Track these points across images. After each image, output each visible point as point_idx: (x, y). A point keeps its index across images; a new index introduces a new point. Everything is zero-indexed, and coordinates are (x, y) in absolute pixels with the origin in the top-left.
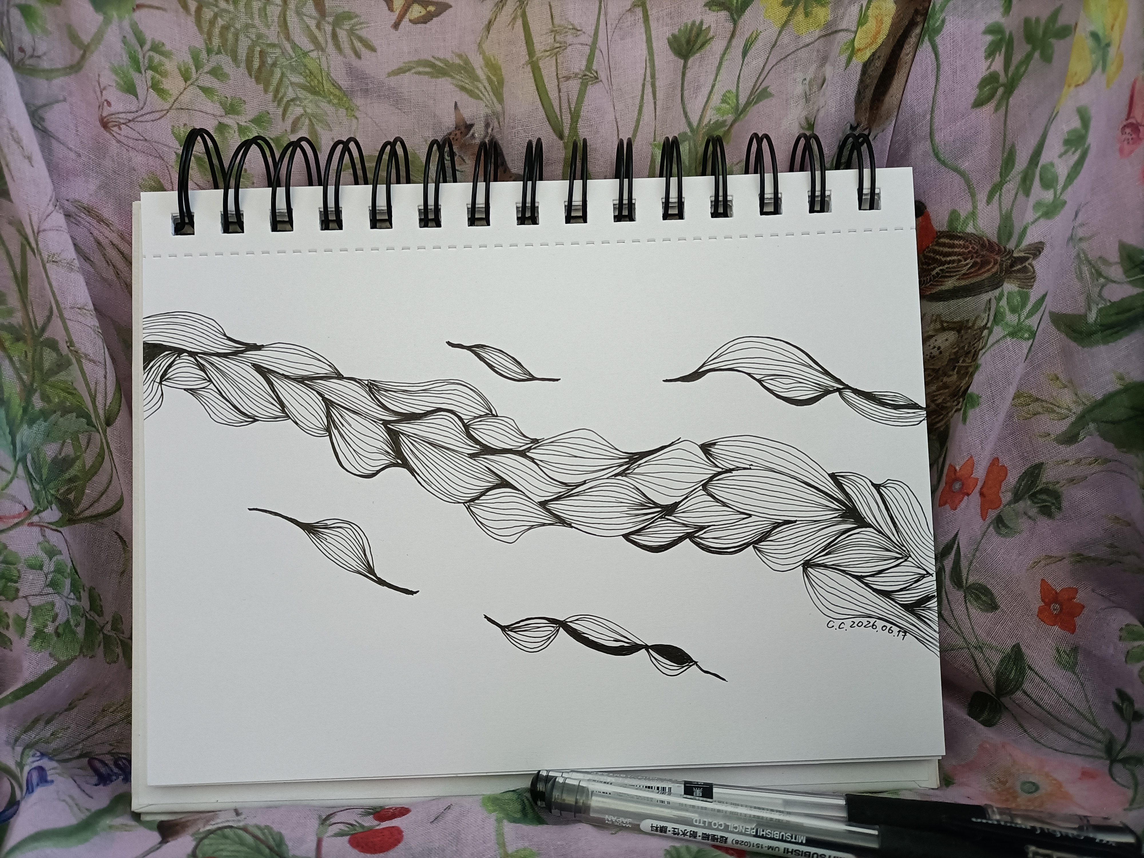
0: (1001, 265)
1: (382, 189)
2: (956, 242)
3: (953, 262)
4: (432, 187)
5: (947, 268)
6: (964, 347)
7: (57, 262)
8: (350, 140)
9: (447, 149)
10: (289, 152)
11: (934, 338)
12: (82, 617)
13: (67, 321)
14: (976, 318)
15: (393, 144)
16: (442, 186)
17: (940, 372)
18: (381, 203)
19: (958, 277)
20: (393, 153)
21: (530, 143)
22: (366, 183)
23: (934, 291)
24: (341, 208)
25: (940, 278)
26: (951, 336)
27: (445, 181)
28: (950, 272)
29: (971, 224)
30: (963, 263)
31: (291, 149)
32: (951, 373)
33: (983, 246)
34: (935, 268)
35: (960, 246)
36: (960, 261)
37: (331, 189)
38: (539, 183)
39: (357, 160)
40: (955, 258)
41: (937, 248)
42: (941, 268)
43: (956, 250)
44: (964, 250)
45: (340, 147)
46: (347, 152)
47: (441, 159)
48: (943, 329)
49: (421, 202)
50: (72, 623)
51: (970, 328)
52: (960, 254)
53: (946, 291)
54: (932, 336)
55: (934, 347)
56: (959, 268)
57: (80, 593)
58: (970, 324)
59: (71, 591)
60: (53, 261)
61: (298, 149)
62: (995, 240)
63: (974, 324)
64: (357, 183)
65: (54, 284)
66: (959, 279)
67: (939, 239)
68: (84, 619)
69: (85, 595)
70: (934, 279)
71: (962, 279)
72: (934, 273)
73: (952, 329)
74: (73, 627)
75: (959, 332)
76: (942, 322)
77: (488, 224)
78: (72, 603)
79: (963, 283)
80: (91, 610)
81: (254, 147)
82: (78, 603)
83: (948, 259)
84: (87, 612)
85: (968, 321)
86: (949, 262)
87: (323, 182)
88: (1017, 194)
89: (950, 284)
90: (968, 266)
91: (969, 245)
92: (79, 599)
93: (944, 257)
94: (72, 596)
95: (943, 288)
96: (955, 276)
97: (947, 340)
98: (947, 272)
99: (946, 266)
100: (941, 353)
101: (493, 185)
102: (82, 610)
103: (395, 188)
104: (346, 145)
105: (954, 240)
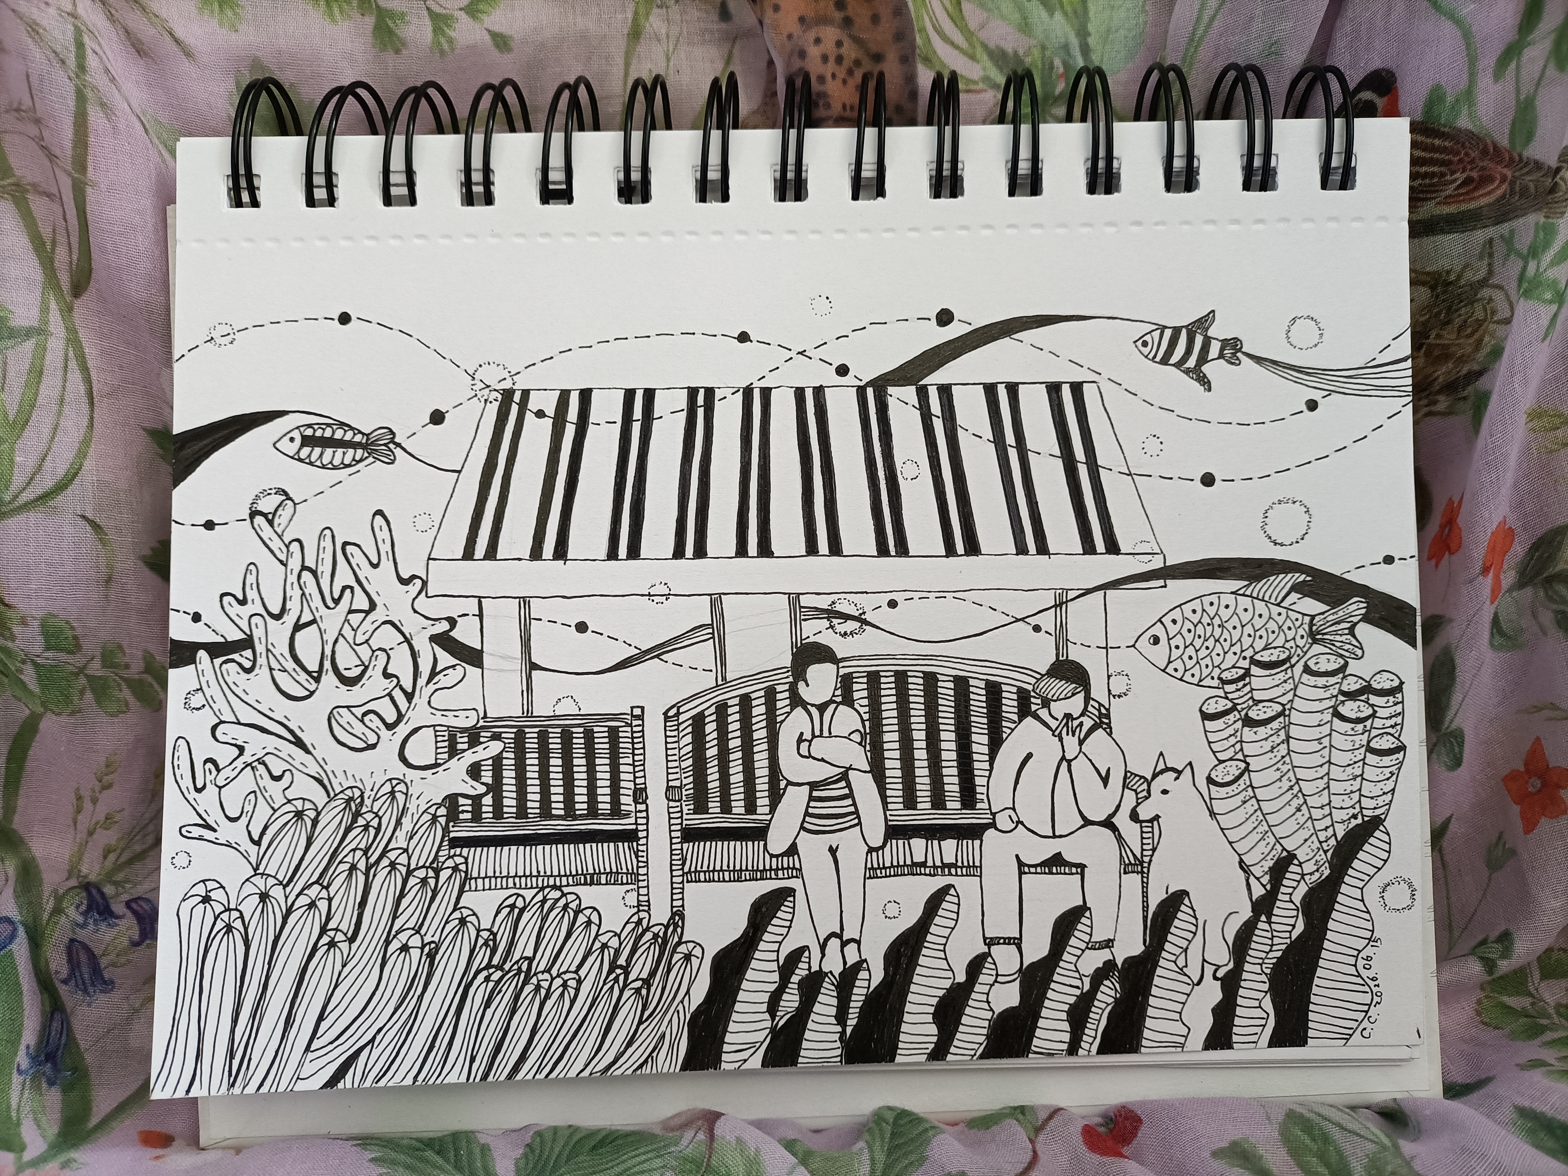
0: (1512, 183)
2: (1437, 142)
3: (1433, 175)
8: (506, 82)
9: (658, 93)
10: (409, 102)
14: (1465, 269)
19: (1438, 200)
28: (1427, 192)
29: (1465, 112)
30: (1448, 177)
31: (411, 98)
33: (1485, 152)
36: (1443, 175)
43: (1437, 156)
44: (1450, 157)
52: (1442, 163)
56: (1441, 185)
61: (423, 98)
62: (1504, 142)
63: (1459, 277)
66: (1439, 204)
71: (1446, 203)
79: (1447, 210)
83: (1423, 170)
86: (1425, 176)
88: (1545, 66)
90: (1456, 184)
91: (1461, 148)
104: (498, 91)
105: (1434, 138)
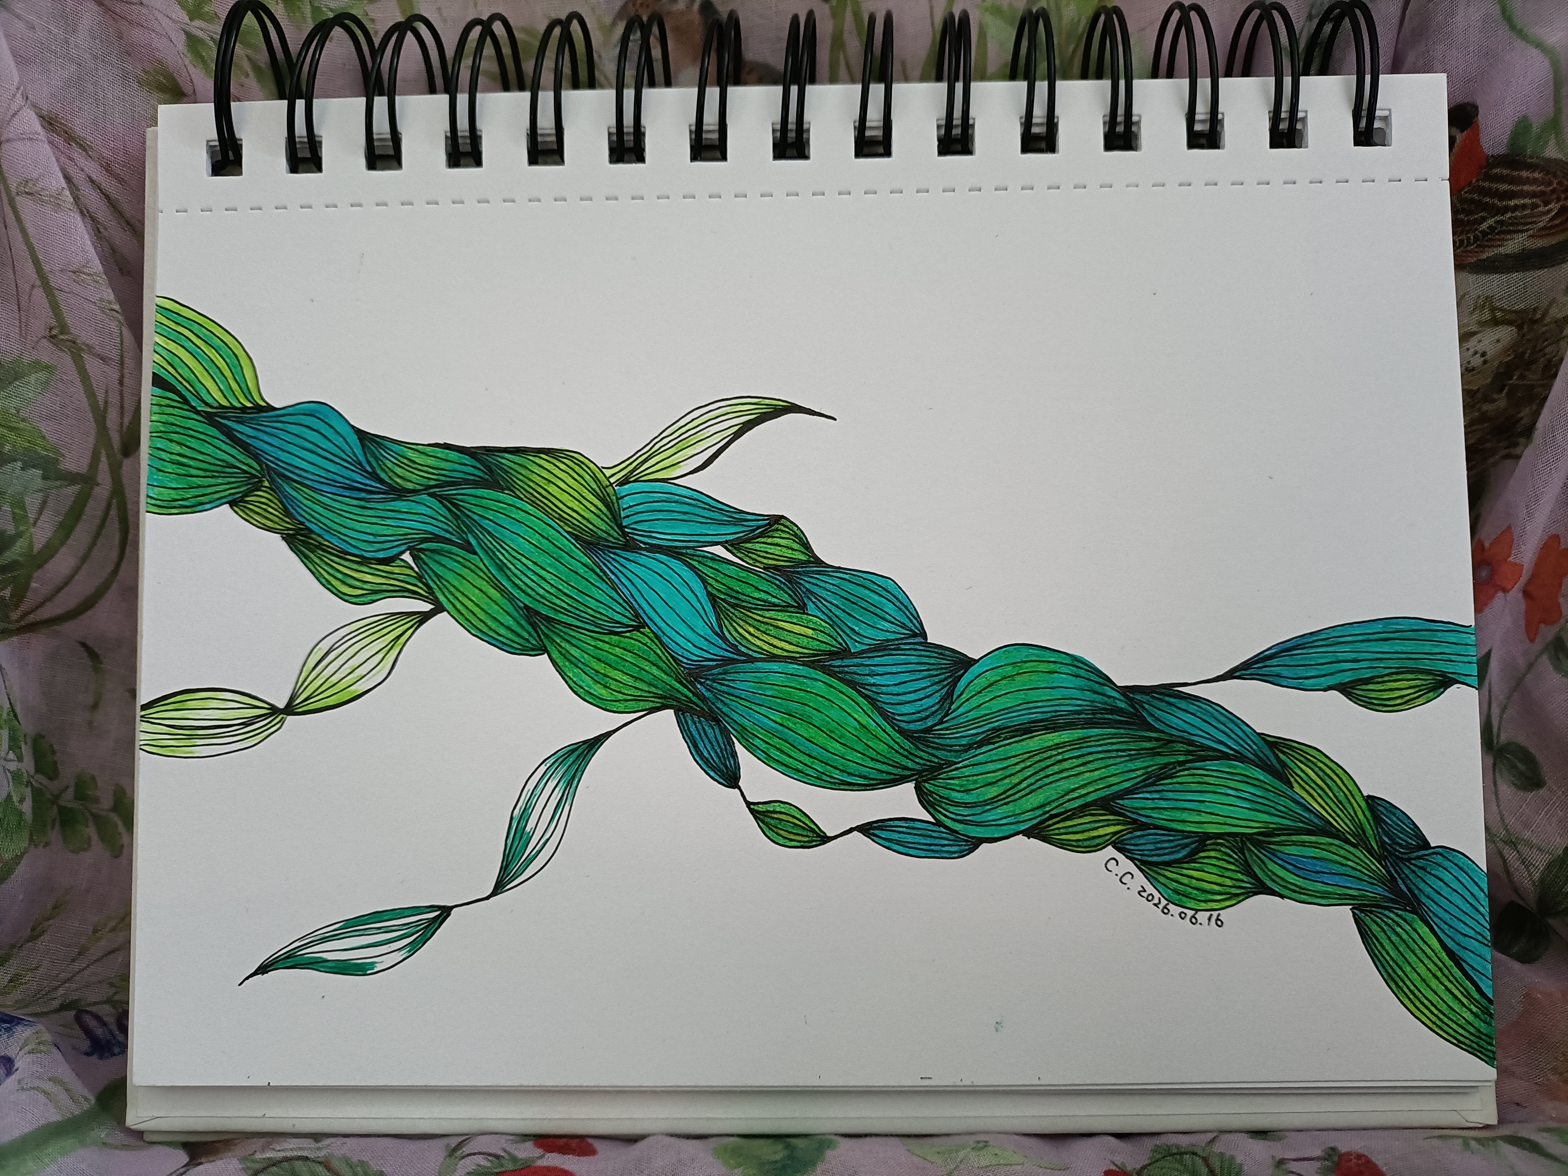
1: (546, 98)
2: (1524, 174)
3: (1524, 207)
4: (629, 94)
5: (1510, 218)
6: (1524, 353)
7: (31, 194)
8: (495, 17)
9: (655, 30)
10: (394, 39)
11: (1478, 337)
12: (27, 786)
13: (57, 292)
14: (1551, 304)
15: (565, 24)
16: (647, 92)
17: (1479, 395)
18: (546, 122)
19: (1531, 232)
20: (567, 38)
21: (795, 19)
22: (522, 88)
23: (1484, 256)
24: (481, 131)
25: (1497, 234)
26: (1506, 334)
27: (652, 84)
28: (1517, 224)
29: (1552, 142)
30: (1541, 209)
31: (396, 35)
32: (1496, 396)
34: (1484, 219)
35: (1535, 181)
36: (1535, 206)
37: (462, 99)
38: (809, 88)
39: (506, 50)
40: (1527, 201)
41: (1486, 184)
42: (1498, 218)
43: (1526, 188)
44: (1542, 188)
45: (478, 29)
46: (488, 38)
47: (645, 47)
48: (1495, 322)
49: (613, 122)
50: (15, 799)
51: (1536, 322)
52: (1533, 195)
53: (1507, 256)
54: (1474, 334)
55: (1476, 353)
56: (1534, 217)
57: (20, 748)
58: (1538, 316)
59: (10, 749)
60: (26, 193)
61: (409, 33)
63: (1544, 315)
64: (506, 88)
65: (31, 230)
66: (1532, 236)
67: (1491, 169)
68: (30, 788)
69: (26, 750)
70: (1483, 238)
71: (1538, 236)
72: (1484, 226)
73: (1509, 323)
74: (17, 804)
75: (1519, 327)
76: (1493, 310)
77: (724, 158)
78: (12, 766)
79: (1540, 243)
80: (37, 771)
81: (337, 32)
82: (20, 765)
83: (1512, 203)
84: (33, 777)
85: (1535, 310)
86: (1516, 208)
87: (451, 89)
89: (1513, 245)
90: (1550, 216)
91: (1552, 179)
92: (20, 759)
93: (1501, 199)
94: (11, 755)
95: (1502, 250)
96: (1527, 230)
97: (1498, 341)
98: (1511, 224)
99: (1509, 215)
100: (1485, 362)
101: (732, 91)
102: (25, 775)
103: (570, 96)
104: (486, 26)
105: (1521, 170)
